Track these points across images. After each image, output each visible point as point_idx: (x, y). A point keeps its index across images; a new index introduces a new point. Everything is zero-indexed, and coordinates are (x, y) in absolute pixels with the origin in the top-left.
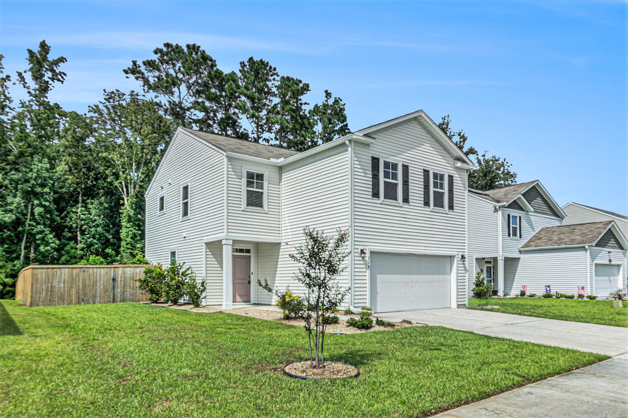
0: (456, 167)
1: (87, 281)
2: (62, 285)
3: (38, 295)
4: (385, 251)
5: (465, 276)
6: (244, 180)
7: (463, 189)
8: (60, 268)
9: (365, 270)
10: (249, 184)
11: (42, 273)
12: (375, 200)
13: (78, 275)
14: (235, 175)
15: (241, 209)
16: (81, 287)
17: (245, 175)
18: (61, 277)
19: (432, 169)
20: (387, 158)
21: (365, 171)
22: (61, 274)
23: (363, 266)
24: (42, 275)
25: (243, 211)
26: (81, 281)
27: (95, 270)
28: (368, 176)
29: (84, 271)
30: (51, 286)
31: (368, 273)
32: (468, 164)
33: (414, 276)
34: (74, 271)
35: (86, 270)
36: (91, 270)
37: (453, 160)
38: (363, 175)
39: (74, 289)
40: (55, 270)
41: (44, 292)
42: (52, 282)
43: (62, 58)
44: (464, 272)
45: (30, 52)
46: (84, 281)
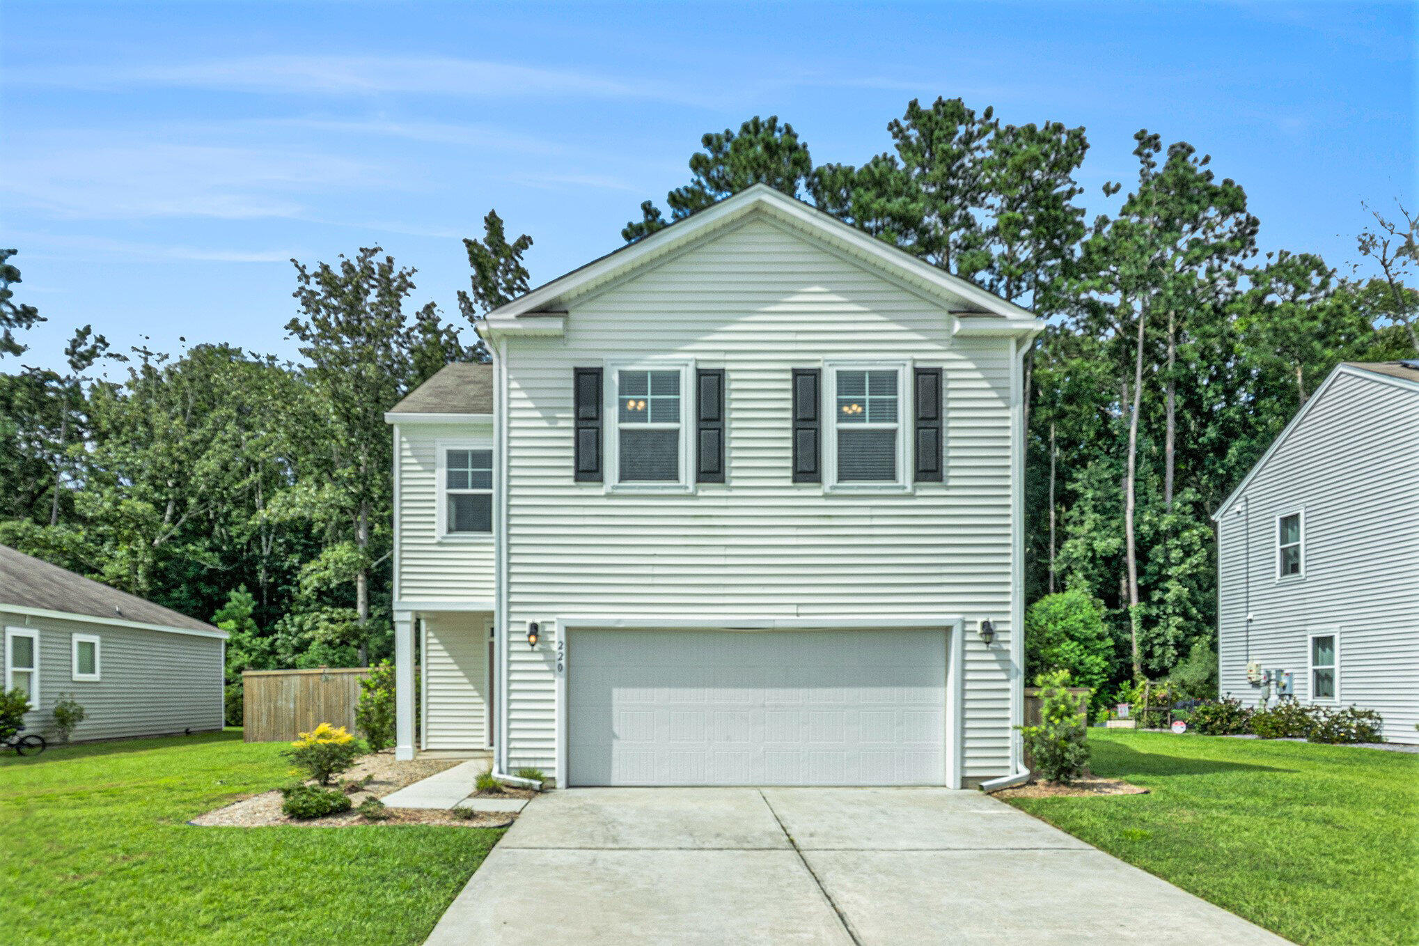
0: (955, 336)
1: (334, 698)
2: (292, 706)
3: (255, 723)
4: (622, 625)
5: (1007, 690)
6: (441, 474)
7: (1000, 404)
8: (288, 675)
9: (550, 677)
10: (455, 480)
11: (259, 684)
12: (589, 489)
13: (317, 686)
14: (419, 464)
15: (434, 541)
16: (322, 707)
17: (443, 458)
18: (288, 692)
19: (832, 363)
20: (632, 362)
21: (550, 414)
22: (289, 685)
23: (545, 667)
24: (259, 689)
25: (440, 544)
26: (322, 700)
27: (345, 677)
28: (561, 424)
29: (327, 680)
30: (275, 708)
31: (559, 684)
32: (1003, 317)
33: (768, 692)
34: (311, 679)
35: (330, 677)
36: (339, 678)
37: (944, 315)
38: (544, 424)
39: (311, 714)
40: (280, 679)
41: (264, 718)
42: (276, 701)
43: (524, 237)
44: (1003, 676)
45: (469, 243)
46: (327, 699)
